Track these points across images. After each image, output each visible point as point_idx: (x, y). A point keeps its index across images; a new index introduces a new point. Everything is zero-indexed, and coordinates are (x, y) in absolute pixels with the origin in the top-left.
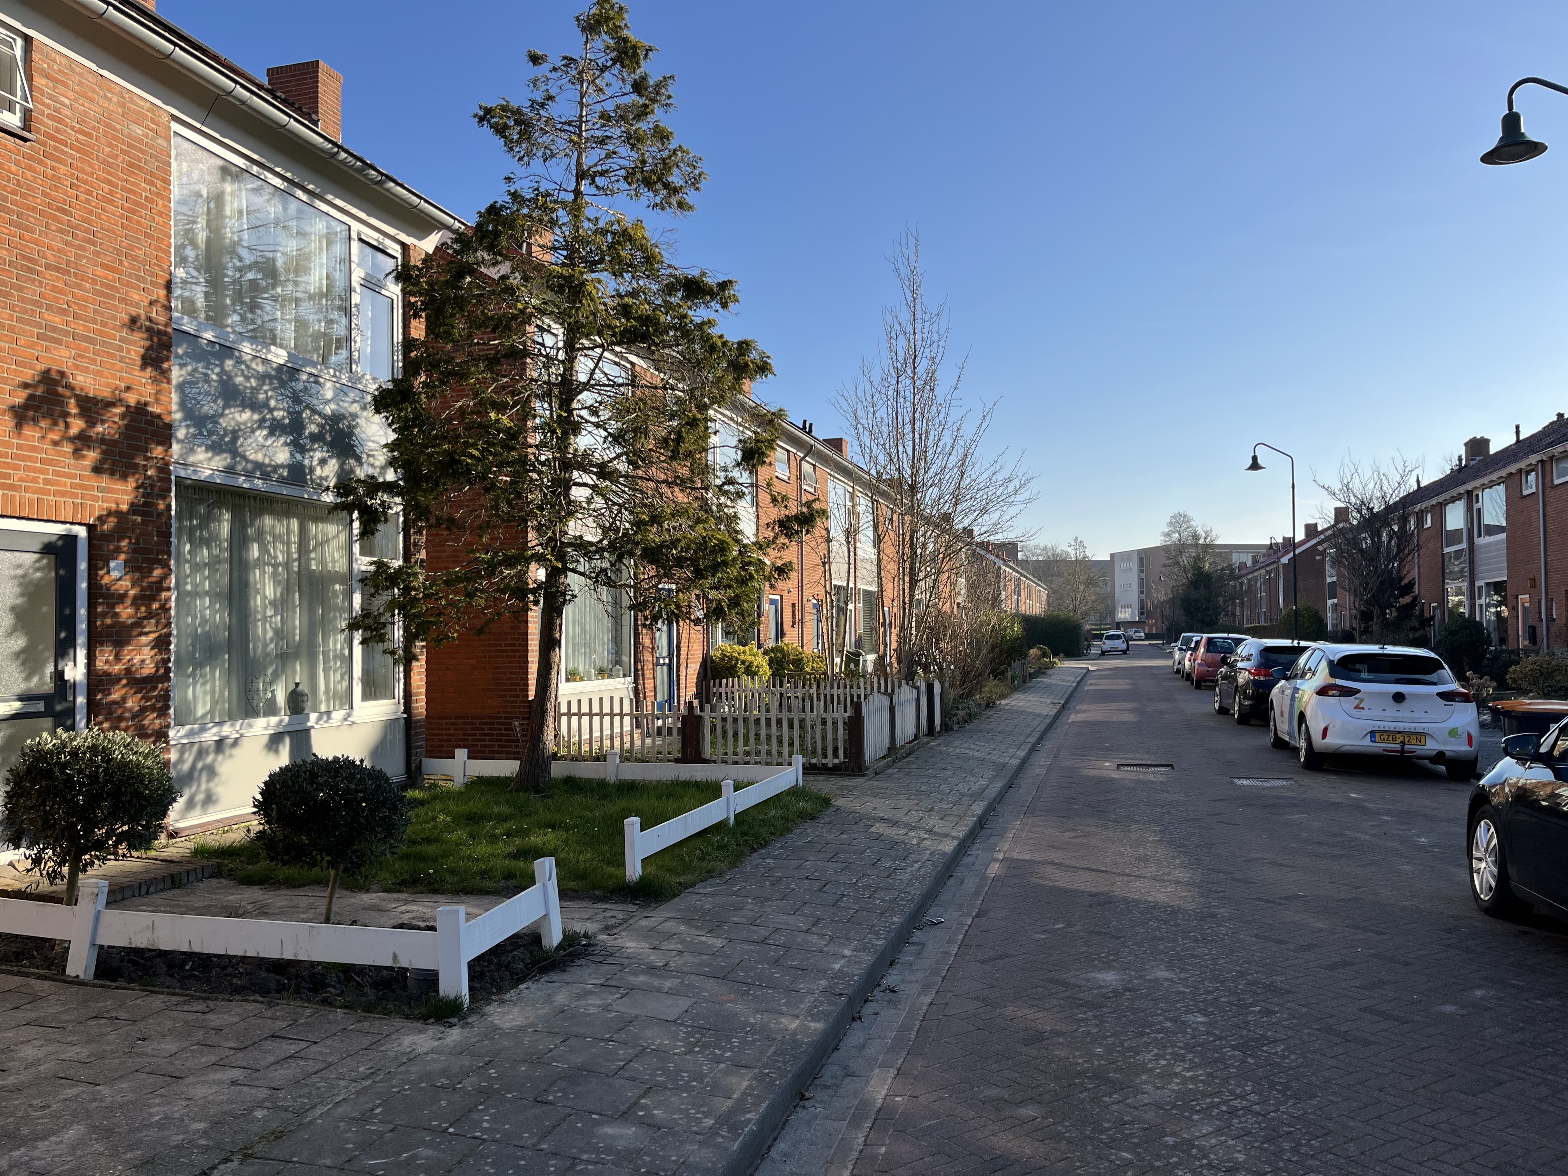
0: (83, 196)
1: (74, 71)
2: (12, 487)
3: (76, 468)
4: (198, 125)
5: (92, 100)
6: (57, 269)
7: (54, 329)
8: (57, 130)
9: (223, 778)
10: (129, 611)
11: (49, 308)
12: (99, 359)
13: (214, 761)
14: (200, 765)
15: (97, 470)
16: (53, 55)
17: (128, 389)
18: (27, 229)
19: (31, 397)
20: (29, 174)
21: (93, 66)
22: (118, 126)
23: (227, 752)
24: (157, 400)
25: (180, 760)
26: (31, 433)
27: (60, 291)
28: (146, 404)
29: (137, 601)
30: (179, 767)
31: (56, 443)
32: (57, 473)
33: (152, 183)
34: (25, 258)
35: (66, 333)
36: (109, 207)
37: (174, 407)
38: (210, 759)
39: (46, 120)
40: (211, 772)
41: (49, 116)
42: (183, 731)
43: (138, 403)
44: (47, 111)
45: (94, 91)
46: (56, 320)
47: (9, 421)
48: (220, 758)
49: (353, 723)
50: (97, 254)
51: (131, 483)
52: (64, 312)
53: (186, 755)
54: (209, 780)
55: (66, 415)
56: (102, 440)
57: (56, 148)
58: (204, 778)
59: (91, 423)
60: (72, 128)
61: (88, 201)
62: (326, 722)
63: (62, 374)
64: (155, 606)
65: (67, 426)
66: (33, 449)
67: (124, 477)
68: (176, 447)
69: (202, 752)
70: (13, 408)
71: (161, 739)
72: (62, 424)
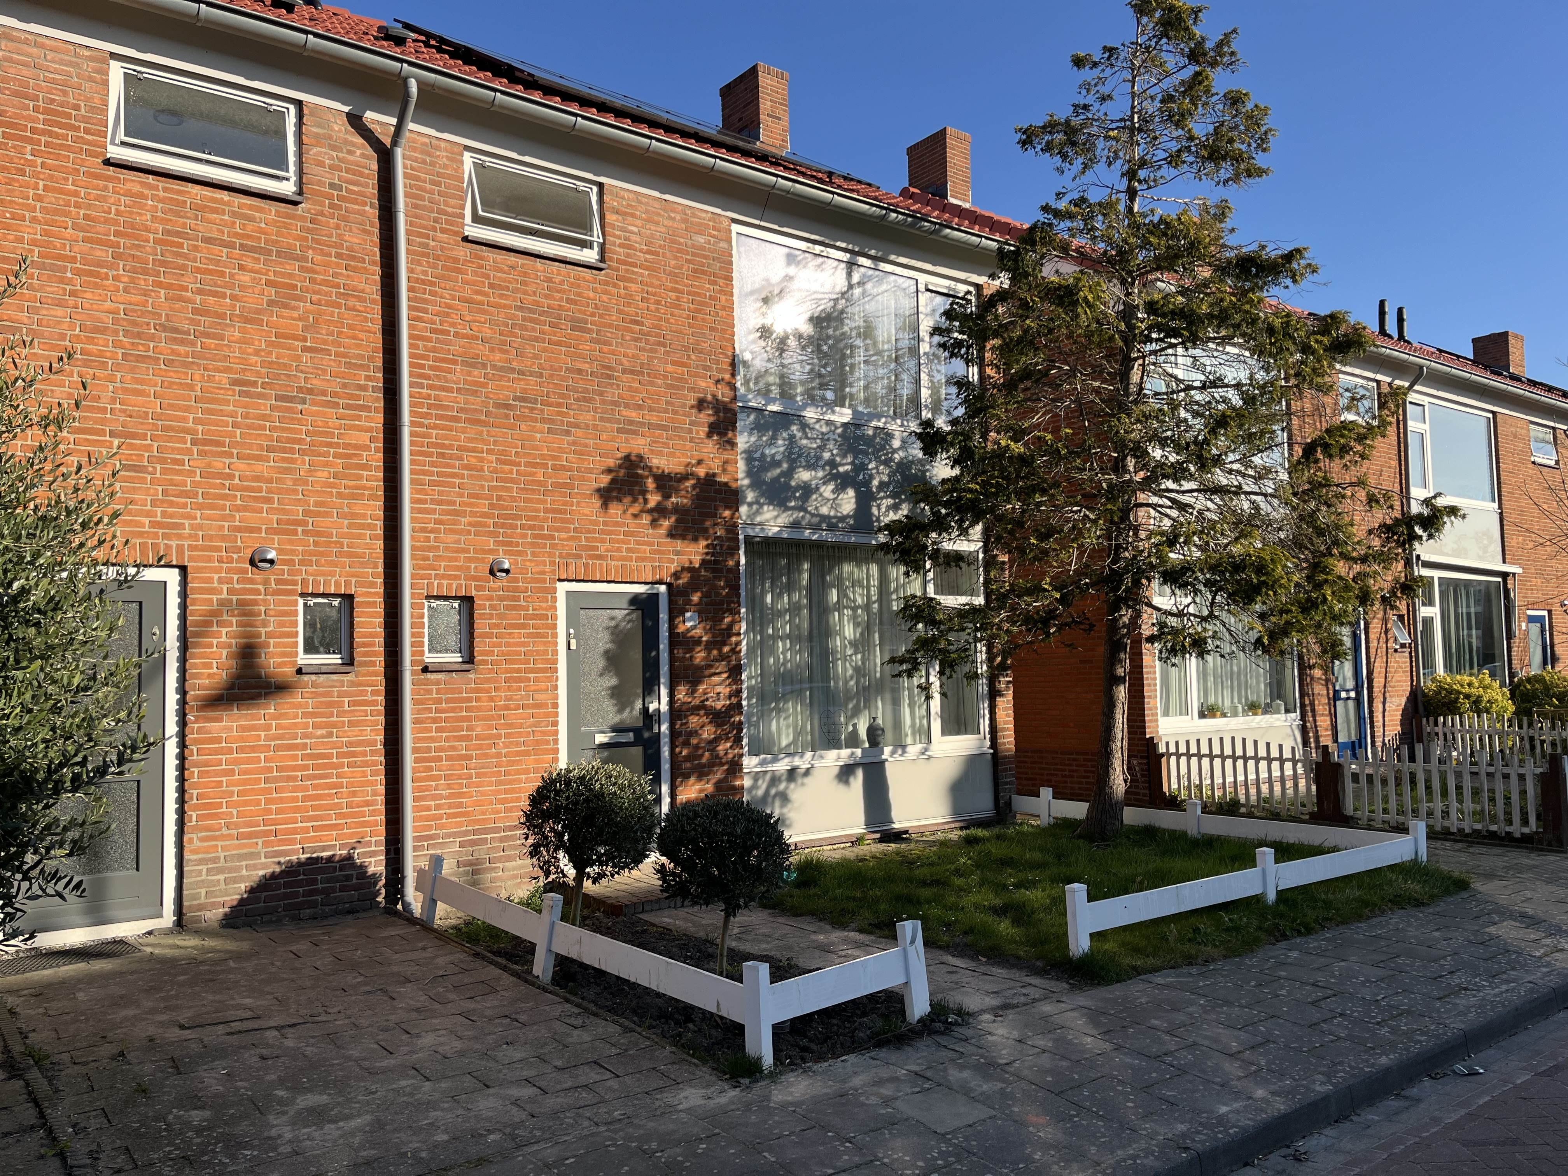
0: (652, 307)
1: (640, 202)
2: (600, 557)
3: (654, 536)
4: (757, 222)
5: (657, 223)
6: (632, 372)
7: (631, 423)
8: (628, 255)
9: (796, 805)
10: (703, 654)
11: (627, 406)
12: (671, 442)
13: (787, 788)
14: (773, 791)
15: (671, 535)
16: (622, 193)
17: (700, 462)
18: (605, 343)
19: (613, 481)
20: (605, 297)
21: (656, 194)
22: (682, 240)
23: (800, 781)
24: (724, 470)
25: (754, 787)
26: (615, 510)
27: (636, 390)
28: (714, 475)
29: (709, 647)
30: (754, 792)
31: (635, 516)
32: (638, 543)
33: (715, 283)
34: (604, 367)
35: (642, 424)
36: (676, 311)
37: (741, 475)
38: (782, 786)
39: (618, 249)
40: (784, 798)
41: (620, 245)
42: (755, 760)
43: (707, 474)
44: (618, 241)
45: (659, 214)
46: (633, 415)
47: (596, 502)
48: (792, 786)
49: (930, 757)
50: (667, 353)
51: (703, 543)
52: (639, 407)
53: (760, 782)
54: (782, 806)
55: (644, 492)
56: (677, 509)
57: (627, 271)
58: (777, 803)
59: (667, 496)
60: (641, 251)
61: (657, 310)
62: (901, 755)
63: (640, 457)
64: (726, 649)
65: (646, 501)
66: (617, 524)
67: (695, 539)
68: (743, 509)
69: (775, 780)
70: (599, 490)
71: (735, 767)
72: (641, 500)
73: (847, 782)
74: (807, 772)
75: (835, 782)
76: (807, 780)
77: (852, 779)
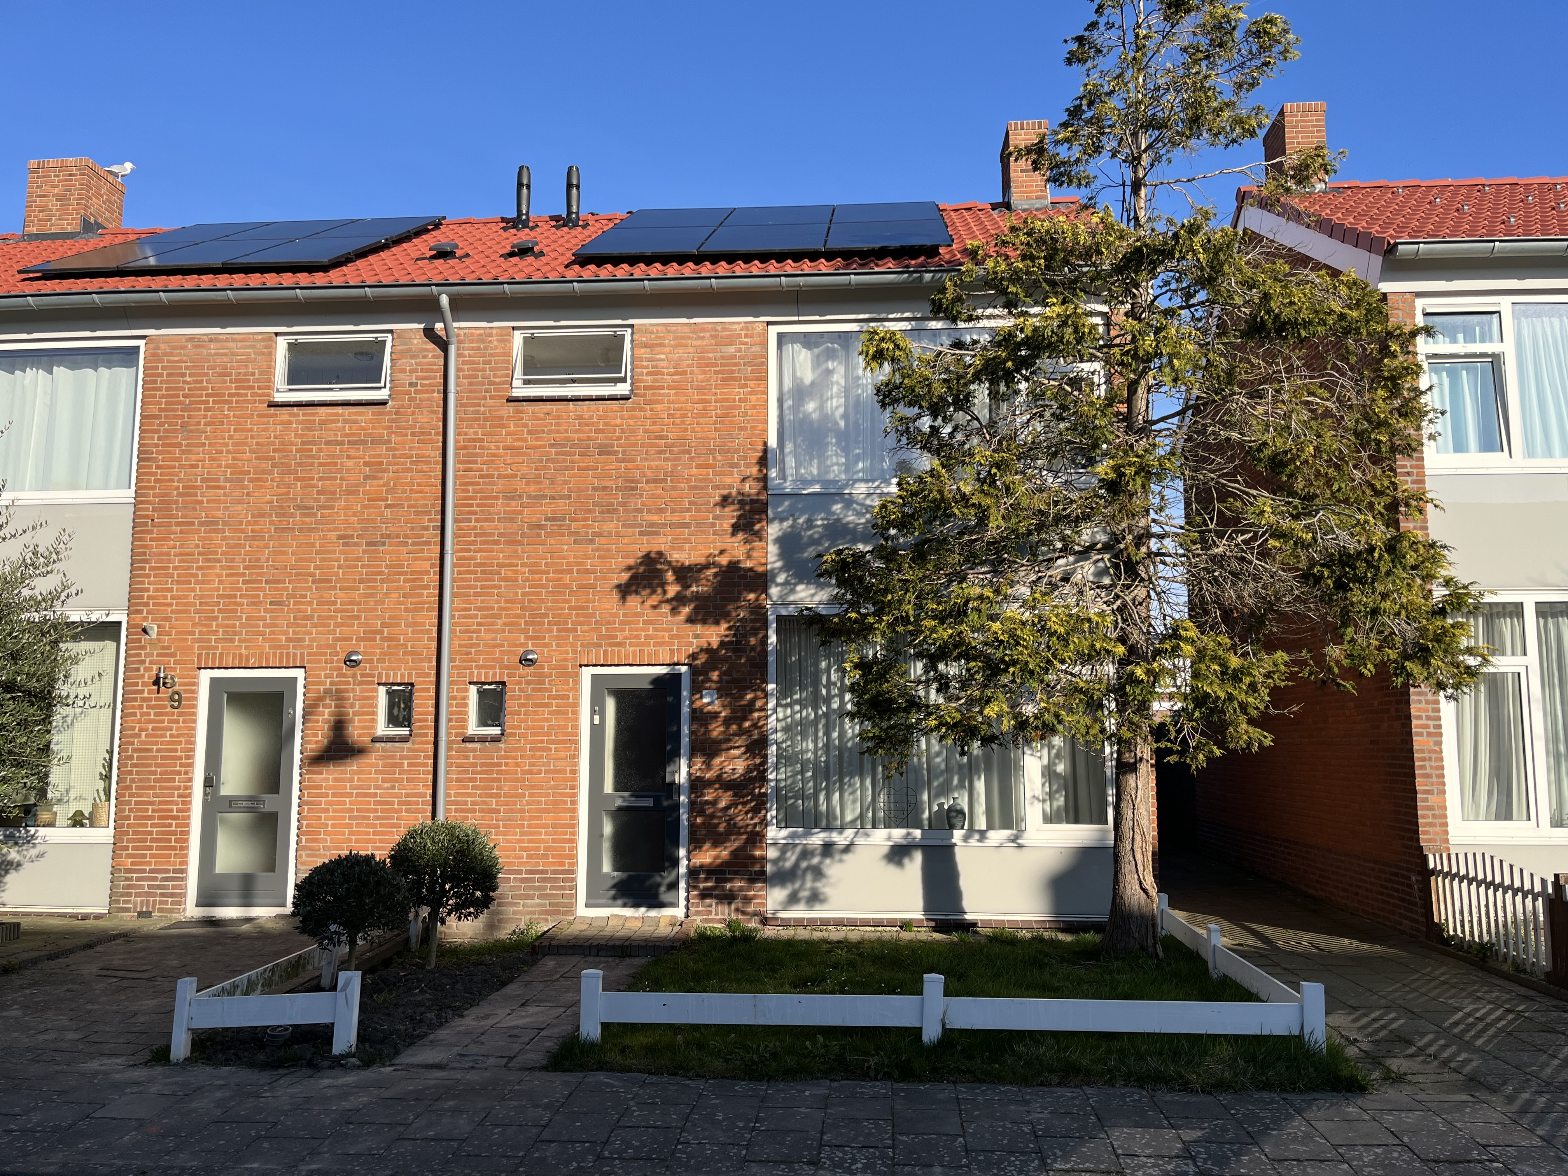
0: (678, 421)
1: (669, 332)
2: (619, 644)
3: (672, 623)
4: (795, 318)
5: (685, 346)
6: (655, 481)
7: (652, 525)
8: (655, 381)
9: (832, 880)
10: (722, 729)
11: (649, 511)
12: (693, 538)
13: (821, 863)
14: (804, 864)
15: (690, 620)
16: (651, 328)
17: (722, 552)
18: (629, 461)
19: (632, 578)
20: (631, 422)
21: (684, 320)
22: (710, 355)
23: (836, 857)
24: (749, 557)
25: (781, 858)
26: (633, 601)
27: (659, 497)
28: (738, 562)
29: (727, 722)
30: (781, 864)
31: (654, 607)
32: (655, 630)
33: (746, 386)
34: (627, 481)
35: (664, 525)
36: (702, 420)
37: (771, 558)
38: (816, 860)
39: (645, 377)
40: (818, 873)
41: (648, 374)
42: (783, 832)
43: (730, 562)
44: (645, 371)
45: (689, 338)
46: (655, 518)
47: (615, 597)
48: (828, 861)
50: (691, 459)
51: (724, 626)
52: (661, 511)
53: (789, 854)
54: (815, 880)
55: (663, 584)
56: (697, 597)
57: (653, 395)
58: (809, 877)
59: (687, 587)
60: (668, 374)
61: (683, 423)
63: (660, 554)
64: (747, 724)
65: (665, 592)
66: (637, 615)
67: (717, 623)
68: (774, 591)
69: (806, 854)
70: (618, 586)
71: (756, 838)
72: (659, 591)
73: (900, 864)
74: (848, 849)
75: (883, 863)
76: (846, 857)
77: (906, 861)
